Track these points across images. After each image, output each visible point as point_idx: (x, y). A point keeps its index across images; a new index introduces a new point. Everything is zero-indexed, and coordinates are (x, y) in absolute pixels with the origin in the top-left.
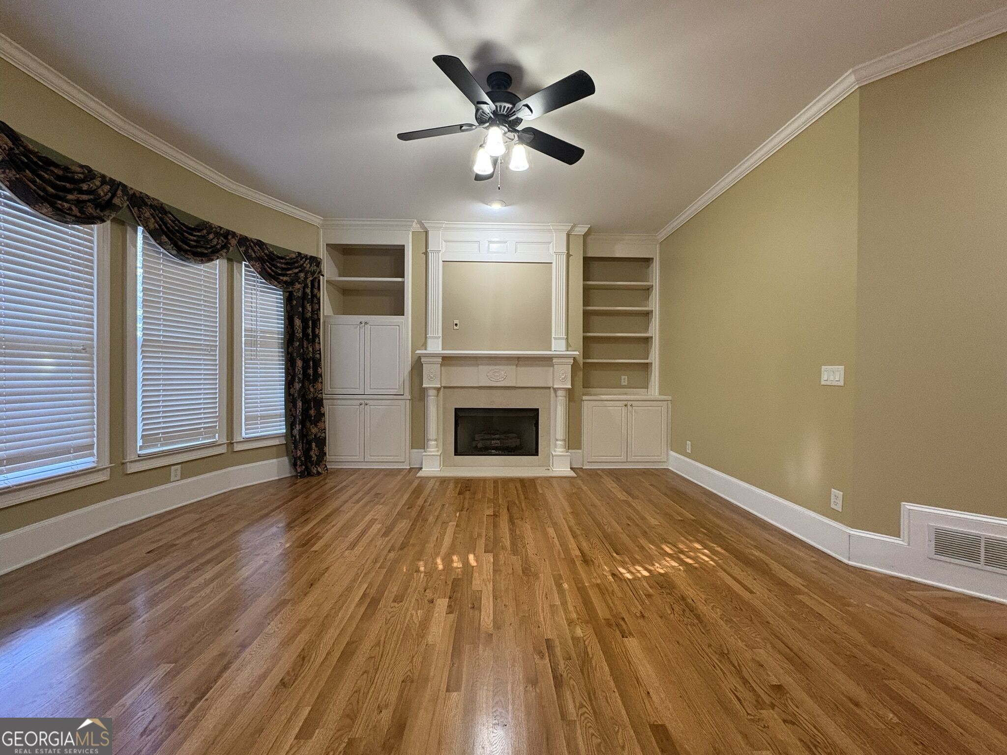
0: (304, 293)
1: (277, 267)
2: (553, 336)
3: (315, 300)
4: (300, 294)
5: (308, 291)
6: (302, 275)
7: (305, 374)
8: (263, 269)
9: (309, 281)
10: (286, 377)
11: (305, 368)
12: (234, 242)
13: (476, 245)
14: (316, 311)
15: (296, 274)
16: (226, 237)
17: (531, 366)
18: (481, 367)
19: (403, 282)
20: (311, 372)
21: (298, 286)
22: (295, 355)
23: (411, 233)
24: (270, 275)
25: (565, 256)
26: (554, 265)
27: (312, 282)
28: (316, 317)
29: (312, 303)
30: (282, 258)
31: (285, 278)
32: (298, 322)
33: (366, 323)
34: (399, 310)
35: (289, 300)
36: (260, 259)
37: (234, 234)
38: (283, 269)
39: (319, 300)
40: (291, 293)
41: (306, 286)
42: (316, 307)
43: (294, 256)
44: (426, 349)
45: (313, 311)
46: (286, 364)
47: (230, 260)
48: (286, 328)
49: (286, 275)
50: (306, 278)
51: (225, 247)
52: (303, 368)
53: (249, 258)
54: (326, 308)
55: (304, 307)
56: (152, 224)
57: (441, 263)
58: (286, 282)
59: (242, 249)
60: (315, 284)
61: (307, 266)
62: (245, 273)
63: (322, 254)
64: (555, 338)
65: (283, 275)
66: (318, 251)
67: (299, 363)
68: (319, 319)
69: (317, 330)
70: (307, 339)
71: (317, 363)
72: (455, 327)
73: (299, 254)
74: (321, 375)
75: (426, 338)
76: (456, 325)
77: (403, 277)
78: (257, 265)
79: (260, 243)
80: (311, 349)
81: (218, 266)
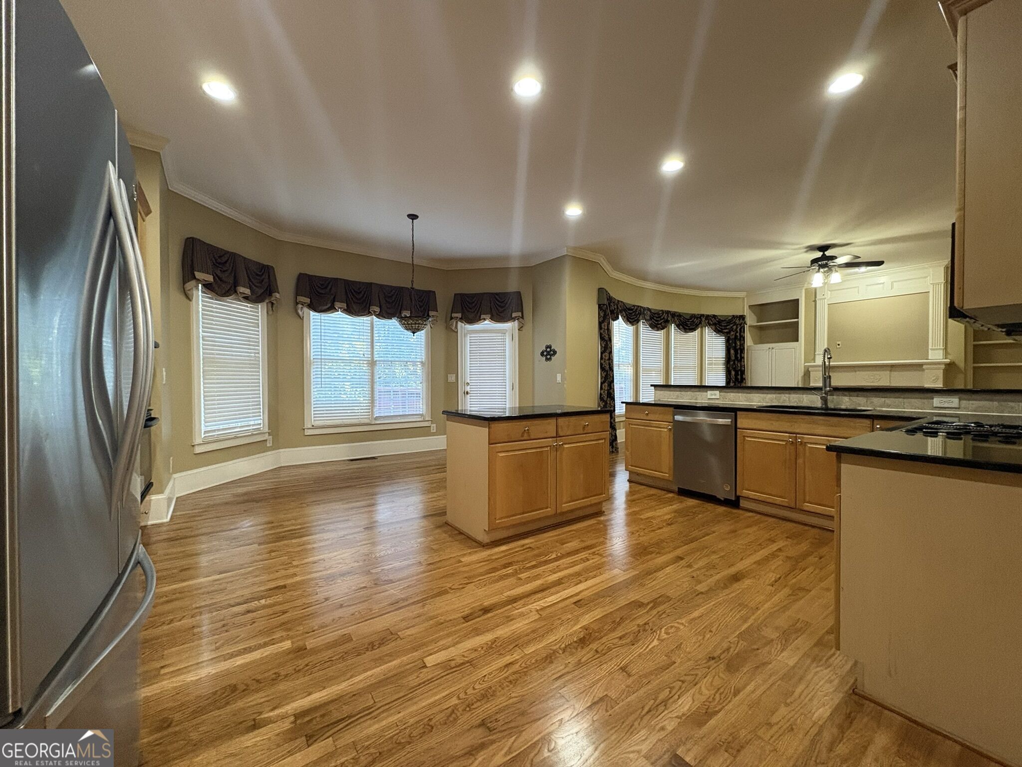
0: (736, 336)
1: (721, 326)
2: (930, 347)
3: (742, 338)
4: (733, 337)
5: (738, 334)
6: (735, 327)
7: (736, 379)
8: (716, 328)
9: (738, 330)
10: (726, 380)
11: (736, 375)
12: (703, 319)
13: (856, 289)
14: (742, 345)
15: (732, 327)
16: (700, 318)
17: (903, 371)
18: (858, 373)
19: (798, 322)
20: (739, 377)
21: (732, 333)
22: (731, 368)
23: (804, 291)
24: (718, 330)
25: (942, 285)
26: (931, 294)
27: (740, 330)
28: (742, 347)
29: (740, 340)
30: (724, 321)
31: (726, 331)
32: (732, 352)
33: (773, 348)
34: (796, 339)
35: (728, 341)
36: (715, 324)
37: (703, 315)
38: (725, 326)
39: (744, 338)
40: (729, 337)
41: (737, 332)
42: (743, 342)
43: (730, 318)
44: (814, 362)
45: (740, 345)
46: (726, 374)
47: (702, 327)
48: (726, 355)
49: (726, 329)
50: (737, 328)
51: (700, 323)
52: (735, 375)
53: (710, 325)
54: (749, 341)
55: (736, 344)
56: (677, 323)
57: (826, 306)
58: (727, 333)
59: (707, 321)
60: (742, 330)
61: (737, 322)
62: (708, 332)
63: (747, 312)
64: (931, 349)
65: (724, 329)
66: (744, 311)
67: (733, 373)
68: (744, 348)
69: (743, 355)
70: (738, 361)
71: (743, 372)
72: (838, 346)
73: (733, 316)
74: (745, 379)
75: (815, 354)
76: (839, 345)
77: (798, 318)
78: (713, 327)
79: (714, 316)
80: (739, 365)
81: (697, 333)
